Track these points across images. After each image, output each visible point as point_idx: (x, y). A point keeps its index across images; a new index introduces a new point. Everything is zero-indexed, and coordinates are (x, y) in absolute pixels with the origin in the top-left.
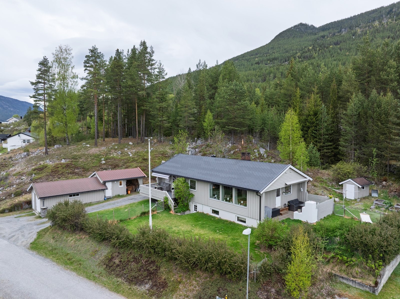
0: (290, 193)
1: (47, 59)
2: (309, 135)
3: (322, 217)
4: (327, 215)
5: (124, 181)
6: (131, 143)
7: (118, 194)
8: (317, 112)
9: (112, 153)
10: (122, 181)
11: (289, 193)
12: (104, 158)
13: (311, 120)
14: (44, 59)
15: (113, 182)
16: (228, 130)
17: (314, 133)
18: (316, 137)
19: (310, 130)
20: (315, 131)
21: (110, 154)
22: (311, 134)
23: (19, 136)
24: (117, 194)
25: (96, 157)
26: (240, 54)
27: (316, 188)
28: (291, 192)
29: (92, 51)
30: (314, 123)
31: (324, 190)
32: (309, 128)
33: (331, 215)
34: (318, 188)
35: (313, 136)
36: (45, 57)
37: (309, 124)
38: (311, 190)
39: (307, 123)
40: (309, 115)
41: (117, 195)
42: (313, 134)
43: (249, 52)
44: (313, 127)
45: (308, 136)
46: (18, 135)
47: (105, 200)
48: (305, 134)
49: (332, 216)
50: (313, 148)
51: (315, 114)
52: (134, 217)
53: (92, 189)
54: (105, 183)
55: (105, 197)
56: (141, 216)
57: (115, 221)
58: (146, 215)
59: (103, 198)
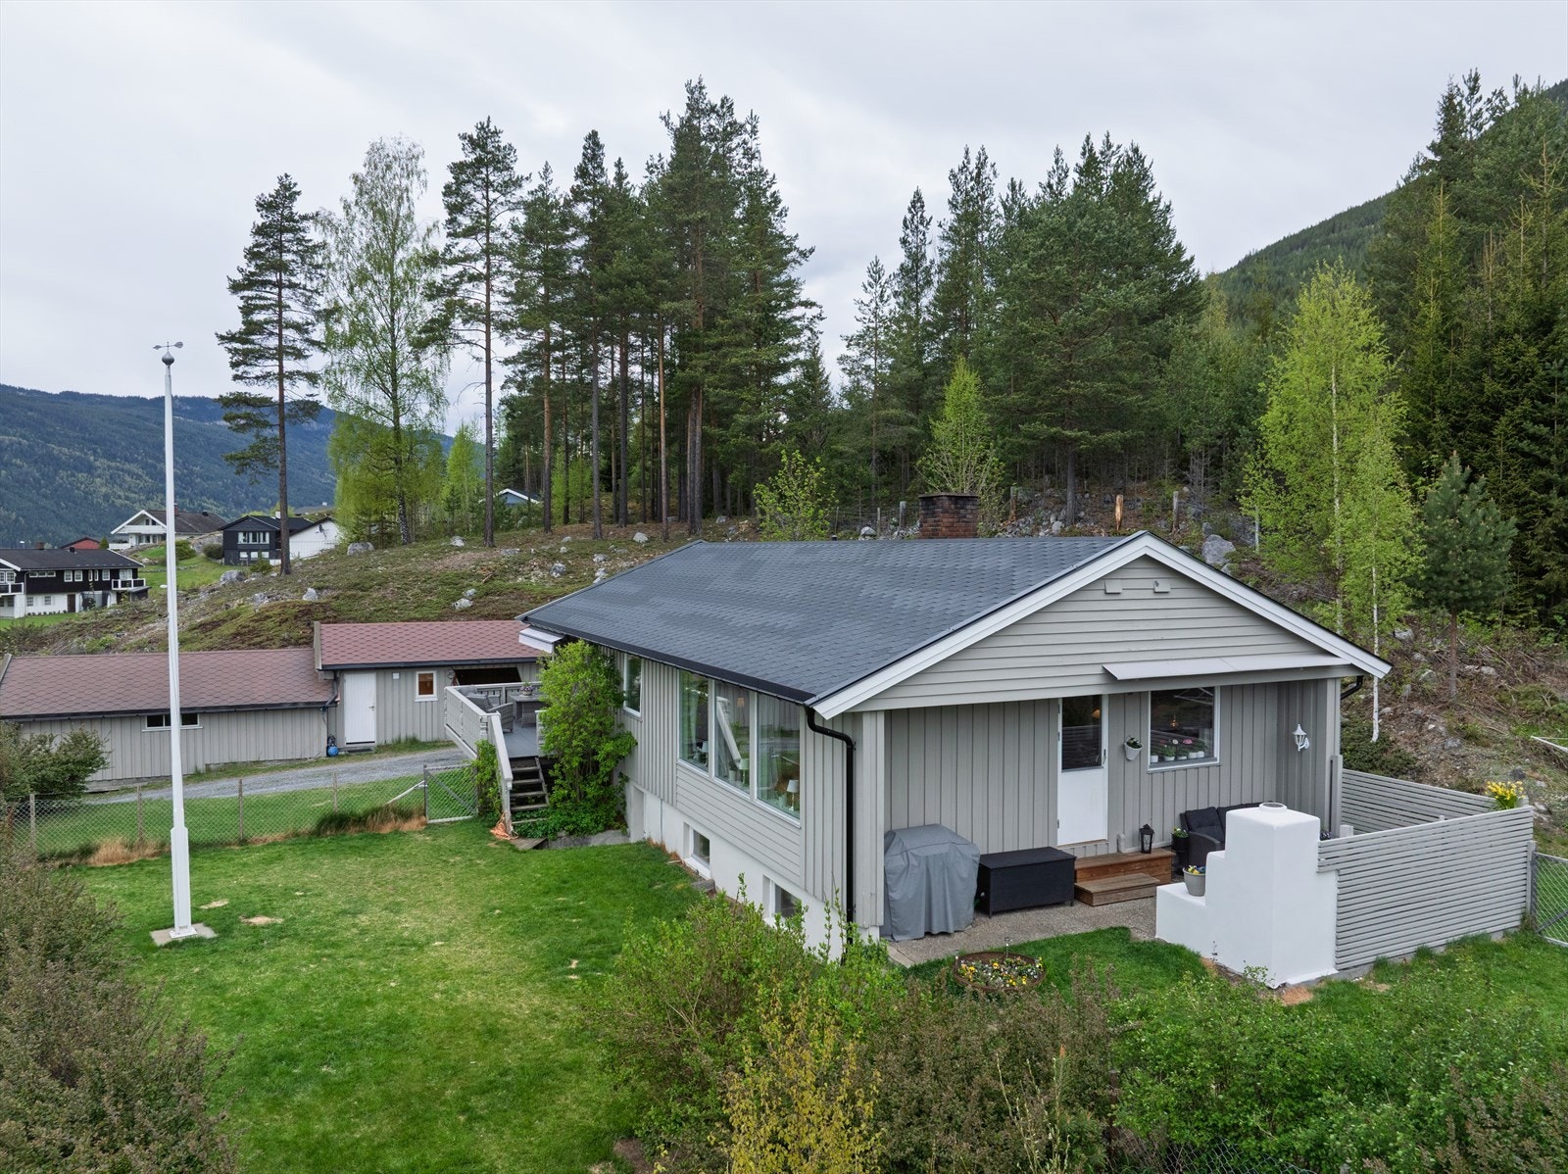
0: (1210, 756)
1: (295, 184)
2: (1501, 451)
3: (1399, 946)
4: (1455, 933)
5: (442, 674)
6: (640, 537)
7: (410, 734)
8: (1555, 311)
9: (526, 569)
10: (435, 673)
11: (1193, 755)
12: (477, 588)
13: (1515, 360)
14: (282, 185)
15: (381, 674)
16: (1029, 442)
17: (1534, 438)
18: (1544, 463)
19: (1503, 419)
20: (1535, 422)
21: (517, 573)
22: (1513, 442)
23: (321, 529)
24: (405, 733)
25: (446, 584)
26: (1315, 222)
27: (1479, 750)
28: (1217, 754)
29: (475, 143)
30: (1534, 373)
31: (1535, 769)
32: (1496, 408)
33: (1497, 938)
34: (1489, 752)
35: (1524, 454)
36: (287, 176)
37: (1498, 387)
38: (1438, 762)
39: (1487, 378)
40: (1501, 333)
41: (403, 737)
42: (1524, 445)
43: (1357, 208)
44: (1526, 401)
45: (1490, 458)
46: (317, 529)
47: (328, 755)
48: (1473, 449)
49: (1499, 948)
50: (1464, 492)
51: (1541, 323)
52: (278, 836)
53: (260, 700)
54: (336, 674)
55: (331, 740)
56: (318, 832)
57: (143, 844)
58: (353, 832)
59: (319, 747)
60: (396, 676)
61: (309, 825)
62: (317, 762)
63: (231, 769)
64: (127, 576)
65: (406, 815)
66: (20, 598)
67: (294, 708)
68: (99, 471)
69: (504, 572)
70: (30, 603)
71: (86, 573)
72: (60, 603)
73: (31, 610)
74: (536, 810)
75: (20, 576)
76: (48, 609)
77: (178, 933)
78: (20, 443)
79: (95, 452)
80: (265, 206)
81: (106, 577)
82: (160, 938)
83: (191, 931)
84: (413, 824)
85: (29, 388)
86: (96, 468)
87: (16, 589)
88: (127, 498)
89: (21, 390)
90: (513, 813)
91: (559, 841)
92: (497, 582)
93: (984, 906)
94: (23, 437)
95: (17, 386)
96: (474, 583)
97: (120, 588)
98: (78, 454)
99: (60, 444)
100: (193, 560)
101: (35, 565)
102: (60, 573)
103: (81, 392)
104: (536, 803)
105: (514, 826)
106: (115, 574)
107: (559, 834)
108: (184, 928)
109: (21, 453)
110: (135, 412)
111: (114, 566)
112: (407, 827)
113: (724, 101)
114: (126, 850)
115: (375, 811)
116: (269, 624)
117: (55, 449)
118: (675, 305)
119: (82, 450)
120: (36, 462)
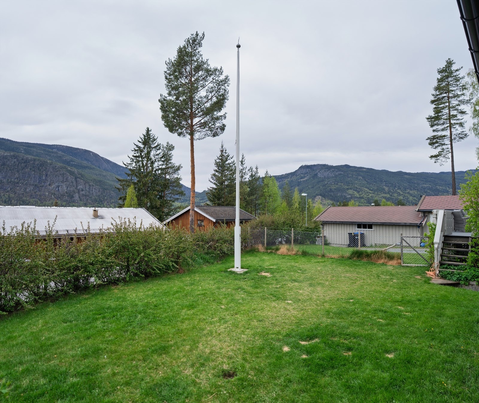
14: (447, 63)
36: (449, 59)
47: (421, 246)
54: (425, 213)
56: (350, 257)
57: (292, 250)
58: (364, 260)
61: (347, 254)
65: (391, 257)
67: (406, 225)
68: (450, 192)
74: (458, 265)
78: (429, 186)
79: (449, 187)
80: (441, 71)
84: (394, 262)
85: (431, 172)
86: (449, 192)
89: (430, 173)
90: (442, 264)
91: (470, 286)
94: (430, 185)
95: (428, 172)
98: (444, 188)
99: (439, 186)
103: (445, 172)
104: (460, 262)
105: (440, 272)
107: (471, 283)
108: (237, 268)
109: (430, 189)
110: (460, 175)
112: (390, 262)
114: (287, 251)
117: (438, 187)
119: (445, 187)
120: (433, 191)
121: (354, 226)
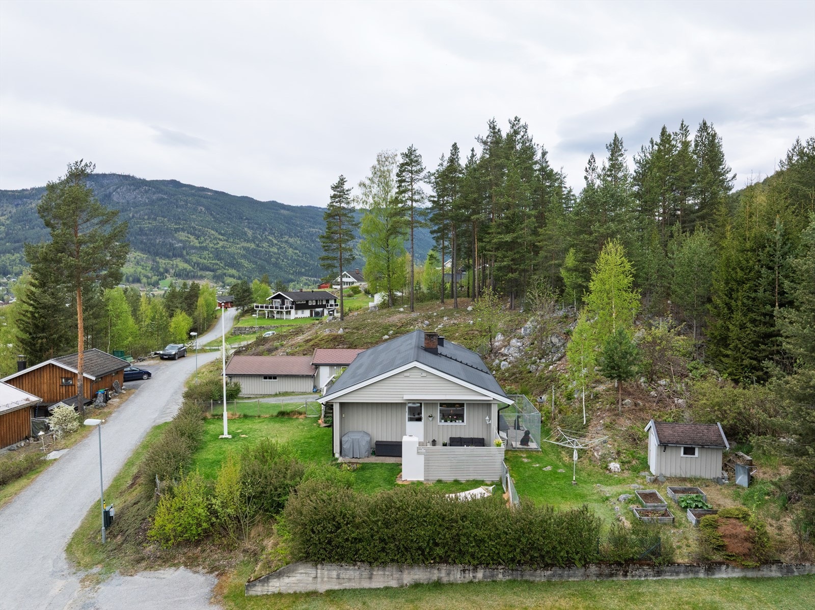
0: (463, 422)
1: (345, 179)
6: (470, 308)
11: (461, 421)
15: (331, 367)
28: (465, 421)
33: (487, 482)
47: (314, 391)
52: (268, 416)
53: (294, 373)
54: (317, 366)
55: (315, 387)
56: (277, 416)
57: (236, 415)
58: (286, 417)
59: (311, 389)
60: (335, 368)
61: (275, 414)
62: (310, 393)
63: (286, 394)
64: (332, 302)
65: (300, 414)
66: (293, 311)
67: (303, 377)
69: (407, 324)
70: (296, 314)
71: (317, 301)
72: (307, 313)
73: (297, 316)
75: (293, 303)
76: (303, 316)
77: (224, 437)
80: (334, 188)
81: (324, 303)
82: (220, 437)
83: (227, 436)
84: (302, 416)
87: (292, 308)
88: (360, 255)
90: (325, 416)
92: (403, 328)
93: (374, 453)
96: (394, 329)
97: (329, 307)
100: (360, 294)
101: (299, 298)
102: (307, 302)
105: (324, 420)
106: (328, 301)
108: (226, 435)
111: (327, 298)
112: (300, 417)
113: (516, 118)
114: (231, 416)
115: (292, 412)
116: (323, 342)
118: (477, 216)
121: (261, 378)
